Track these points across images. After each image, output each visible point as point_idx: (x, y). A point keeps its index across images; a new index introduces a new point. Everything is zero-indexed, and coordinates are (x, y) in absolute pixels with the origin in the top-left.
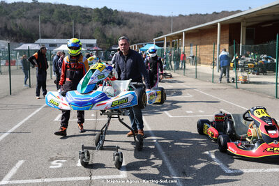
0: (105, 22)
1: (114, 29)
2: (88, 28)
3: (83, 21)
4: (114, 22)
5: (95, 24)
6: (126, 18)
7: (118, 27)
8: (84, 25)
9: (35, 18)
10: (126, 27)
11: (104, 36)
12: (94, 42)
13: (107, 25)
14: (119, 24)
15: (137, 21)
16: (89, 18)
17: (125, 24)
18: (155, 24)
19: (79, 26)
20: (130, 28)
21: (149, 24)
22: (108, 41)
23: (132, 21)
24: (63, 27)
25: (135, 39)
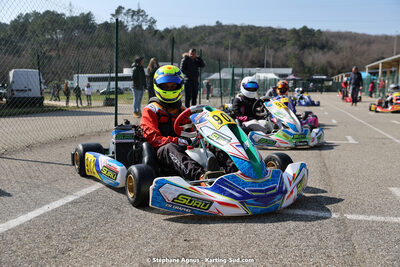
0: (304, 47)
1: (316, 55)
2: (281, 54)
3: (276, 46)
4: (315, 45)
5: (289, 49)
6: (333, 39)
7: (321, 52)
8: (276, 50)
9: (218, 43)
10: (331, 52)
11: (302, 64)
12: (288, 71)
13: (306, 50)
14: (322, 47)
15: (347, 43)
16: (284, 42)
17: (330, 48)
18: (375, 47)
19: (271, 52)
20: (338, 53)
21: (365, 47)
22: (306, 70)
23: (341, 43)
24: (251, 54)
25: (343, 68)
